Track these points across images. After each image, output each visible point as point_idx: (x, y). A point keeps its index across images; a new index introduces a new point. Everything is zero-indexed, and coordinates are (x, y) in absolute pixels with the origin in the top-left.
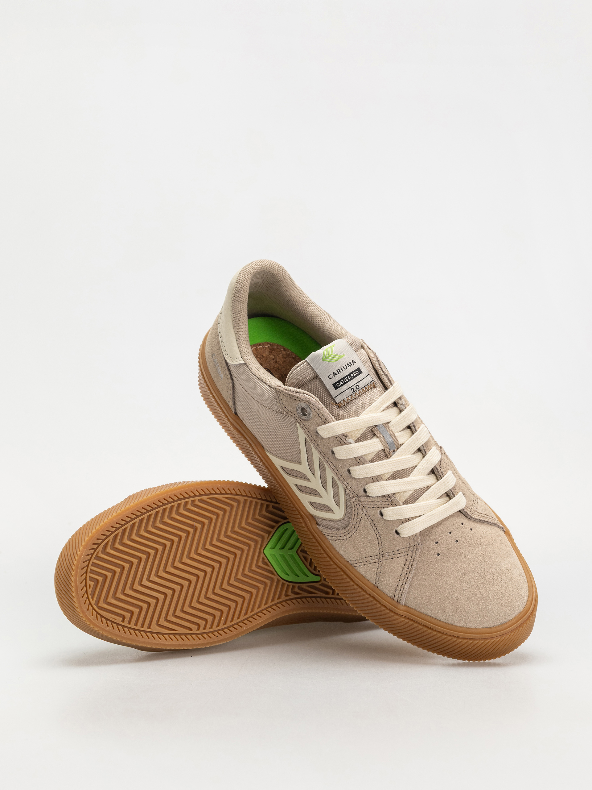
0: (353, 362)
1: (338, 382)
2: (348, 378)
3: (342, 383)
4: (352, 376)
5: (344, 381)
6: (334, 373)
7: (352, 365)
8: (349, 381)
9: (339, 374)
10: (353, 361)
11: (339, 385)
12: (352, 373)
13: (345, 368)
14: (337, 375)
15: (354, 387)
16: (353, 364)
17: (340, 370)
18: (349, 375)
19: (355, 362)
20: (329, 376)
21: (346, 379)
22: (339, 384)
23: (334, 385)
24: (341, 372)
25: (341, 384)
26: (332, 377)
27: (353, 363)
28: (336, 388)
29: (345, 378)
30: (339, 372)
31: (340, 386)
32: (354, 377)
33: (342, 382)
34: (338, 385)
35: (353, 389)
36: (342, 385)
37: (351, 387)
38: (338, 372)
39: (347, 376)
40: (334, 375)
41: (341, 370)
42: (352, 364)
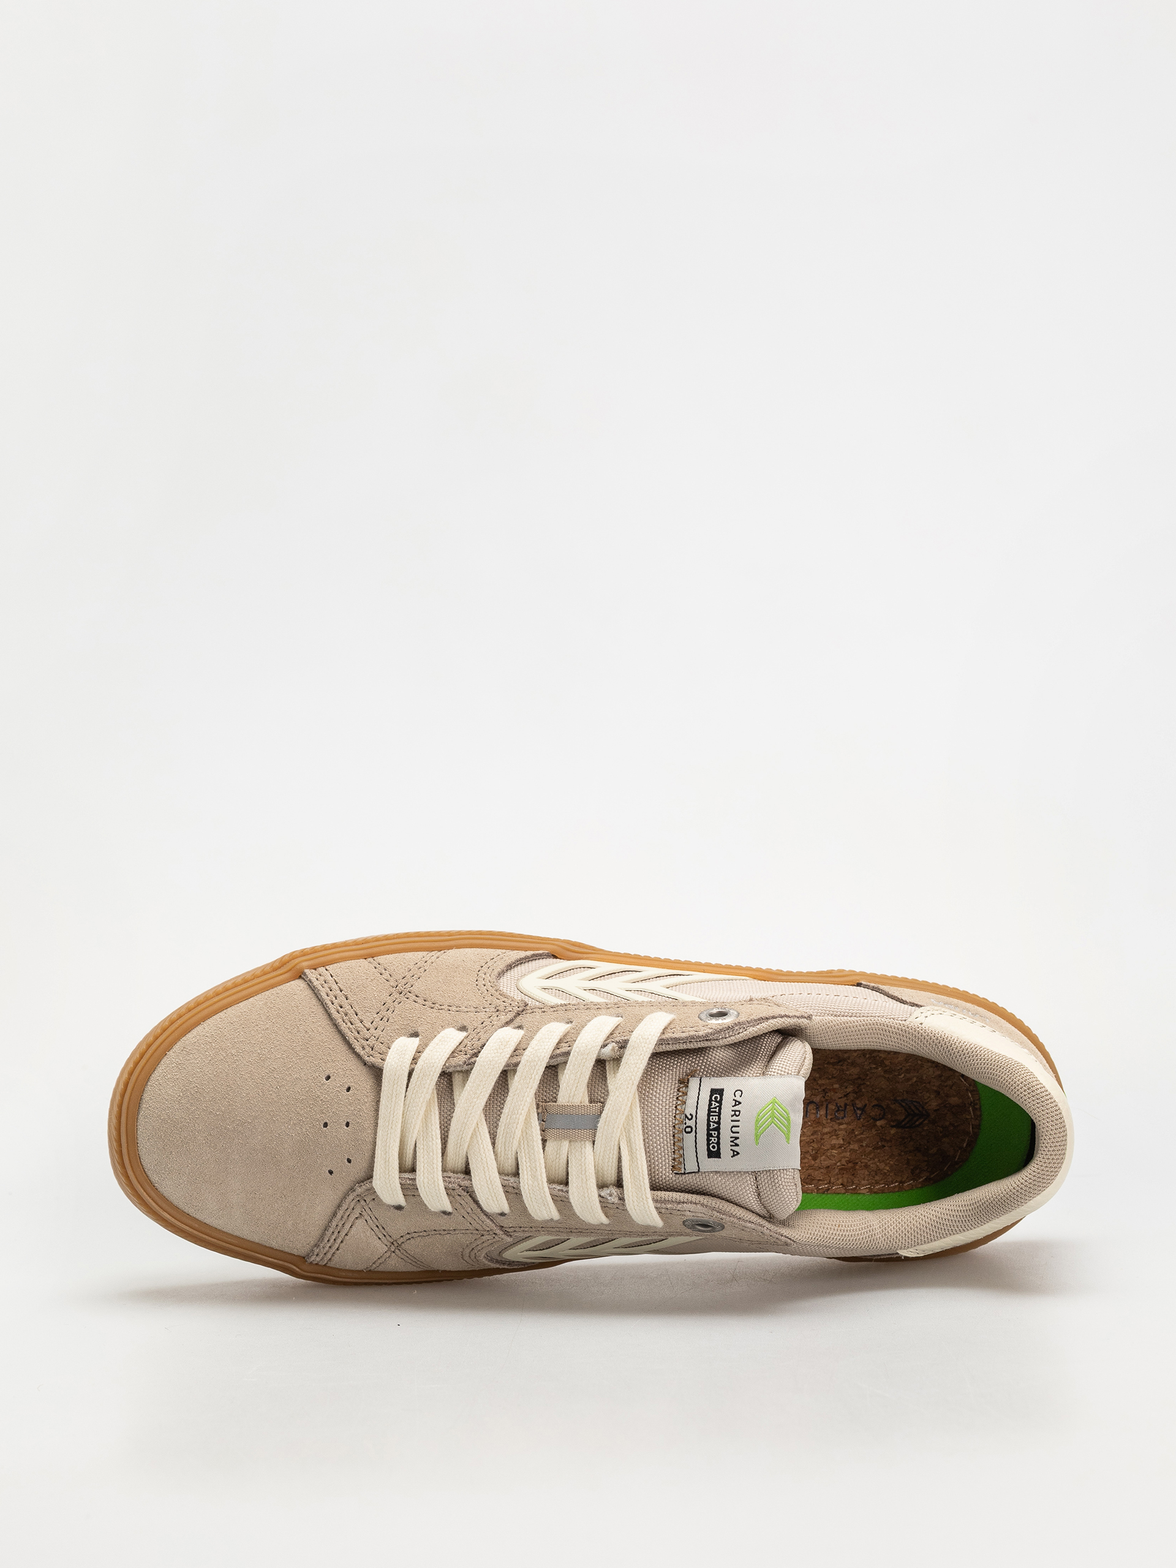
0: (735, 1153)
1: (720, 1102)
2: (714, 1122)
3: (713, 1106)
4: (713, 1132)
5: (715, 1112)
6: (740, 1103)
7: (731, 1146)
8: (708, 1120)
9: (732, 1111)
10: (738, 1153)
11: (713, 1099)
12: (718, 1137)
13: (735, 1130)
14: (733, 1107)
15: (692, 1123)
16: (731, 1150)
17: (737, 1116)
18: (718, 1129)
19: (734, 1156)
20: (741, 1091)
21: (714, 1118)
22: (716, 1101)
23: (721, 1092)
24: (732, 1116)
25: (713, 1103)
26: (735, 1096)
27: (734, 1151)
28: (713, 1091)
29: (717, 1117)
30: (734, 1114)
31: (711, 1100)
32: (709, 1137)
33: (715, 1108)
34: (716, 1098)
35: (690, 1117)
36: (710, 1104)
37: (696, 1118)
38: (735, 1111)
39: (719, 1123)
40: (736, 1101)
41: (735, 1118)
42: (733, 1148)
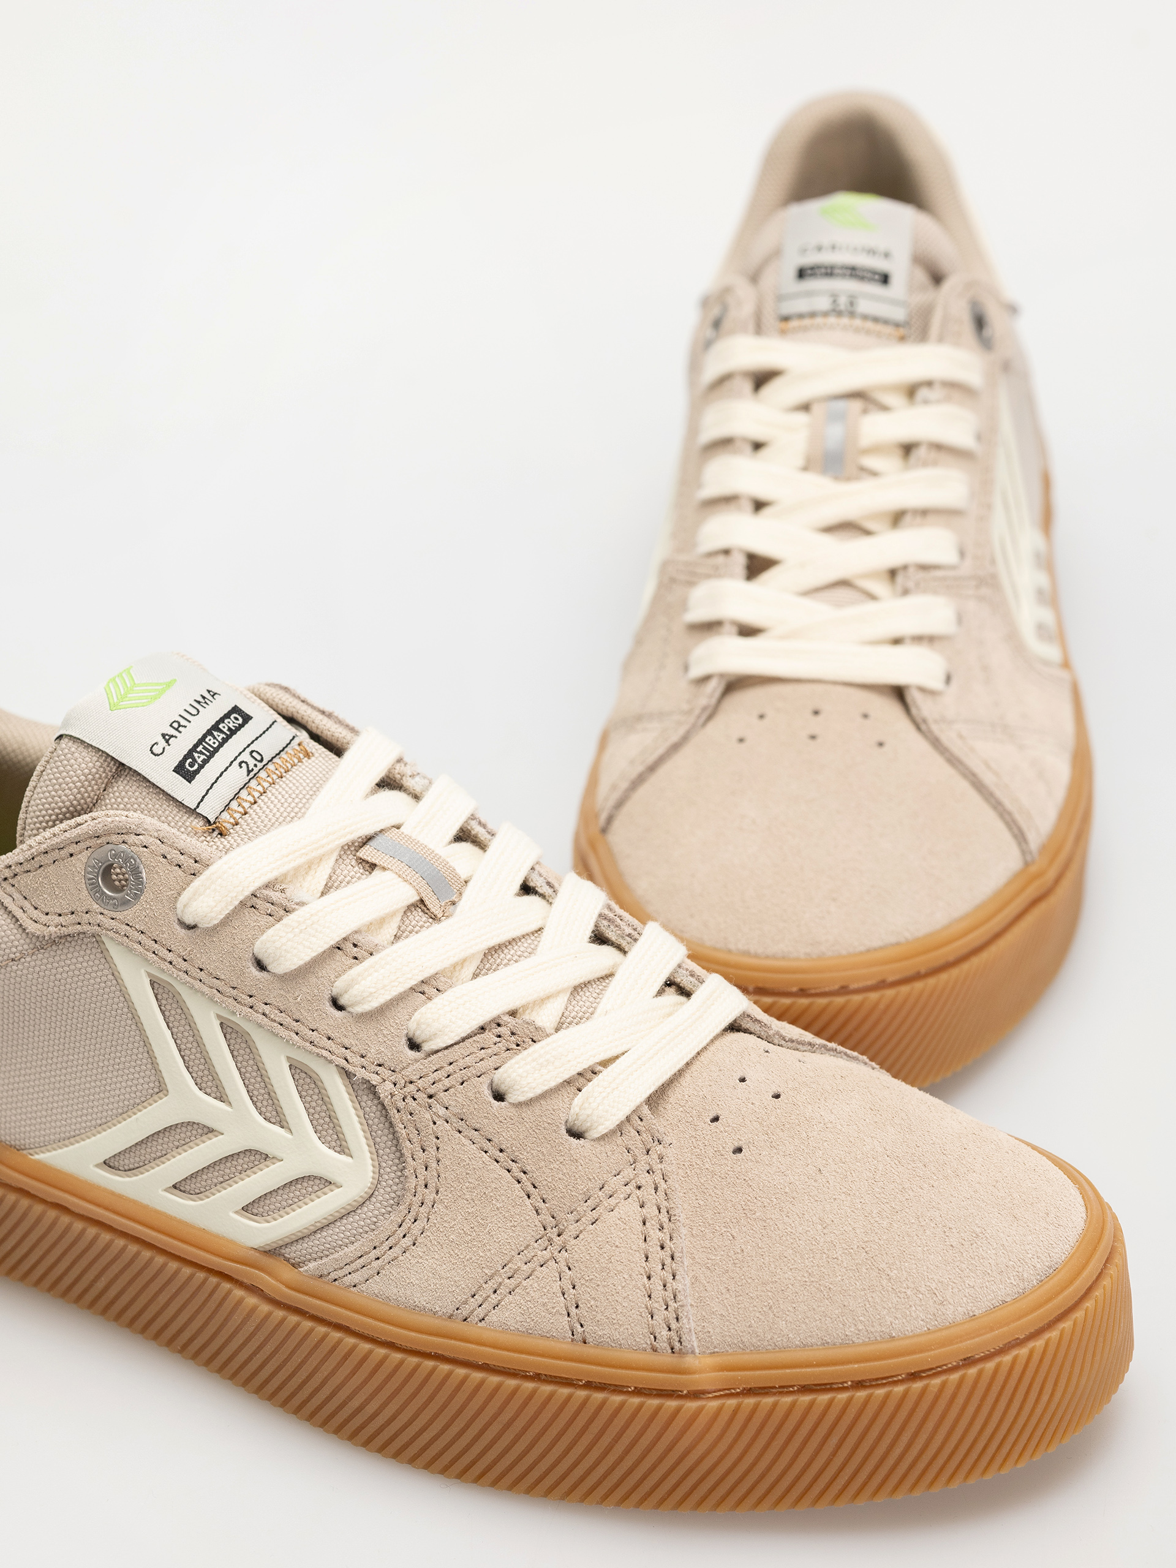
0: (213, 691)
1: (190, 754)
2: (215, 738)
3: (203, 757)
4: (225, 730)
5: (205, 748)
6: (164, 735)
7: (211, 703)
8: (221, 745)
9: (180, 732)
10: (208, 691)
11: (196, 767)
12: (222, 720)
13: (194, 712)
14: (176, 737)
15: (245, 757)
16: (215, 700)
17: (179, 723)
18: (215, 727)
20: (151, 750)
21: (211, 743)
22: (195, 760)
23: (180, 769)
24: (185, 727)
25: (199, 761)
26: (164, 749)
27: (214, 693)
28: (189, 777)
29: (207, 740)
30: (180, 729)
31: (201, 767)
32: (233, 732)
33: (201, 753)
34: (191, 765)
35: (244, 765)
36: (205, 762)
37: (236, 757)
38: (177, 729)
39: (209, 732)
40: (167, 741)
41: (183, 722)
42: (210, 699)
